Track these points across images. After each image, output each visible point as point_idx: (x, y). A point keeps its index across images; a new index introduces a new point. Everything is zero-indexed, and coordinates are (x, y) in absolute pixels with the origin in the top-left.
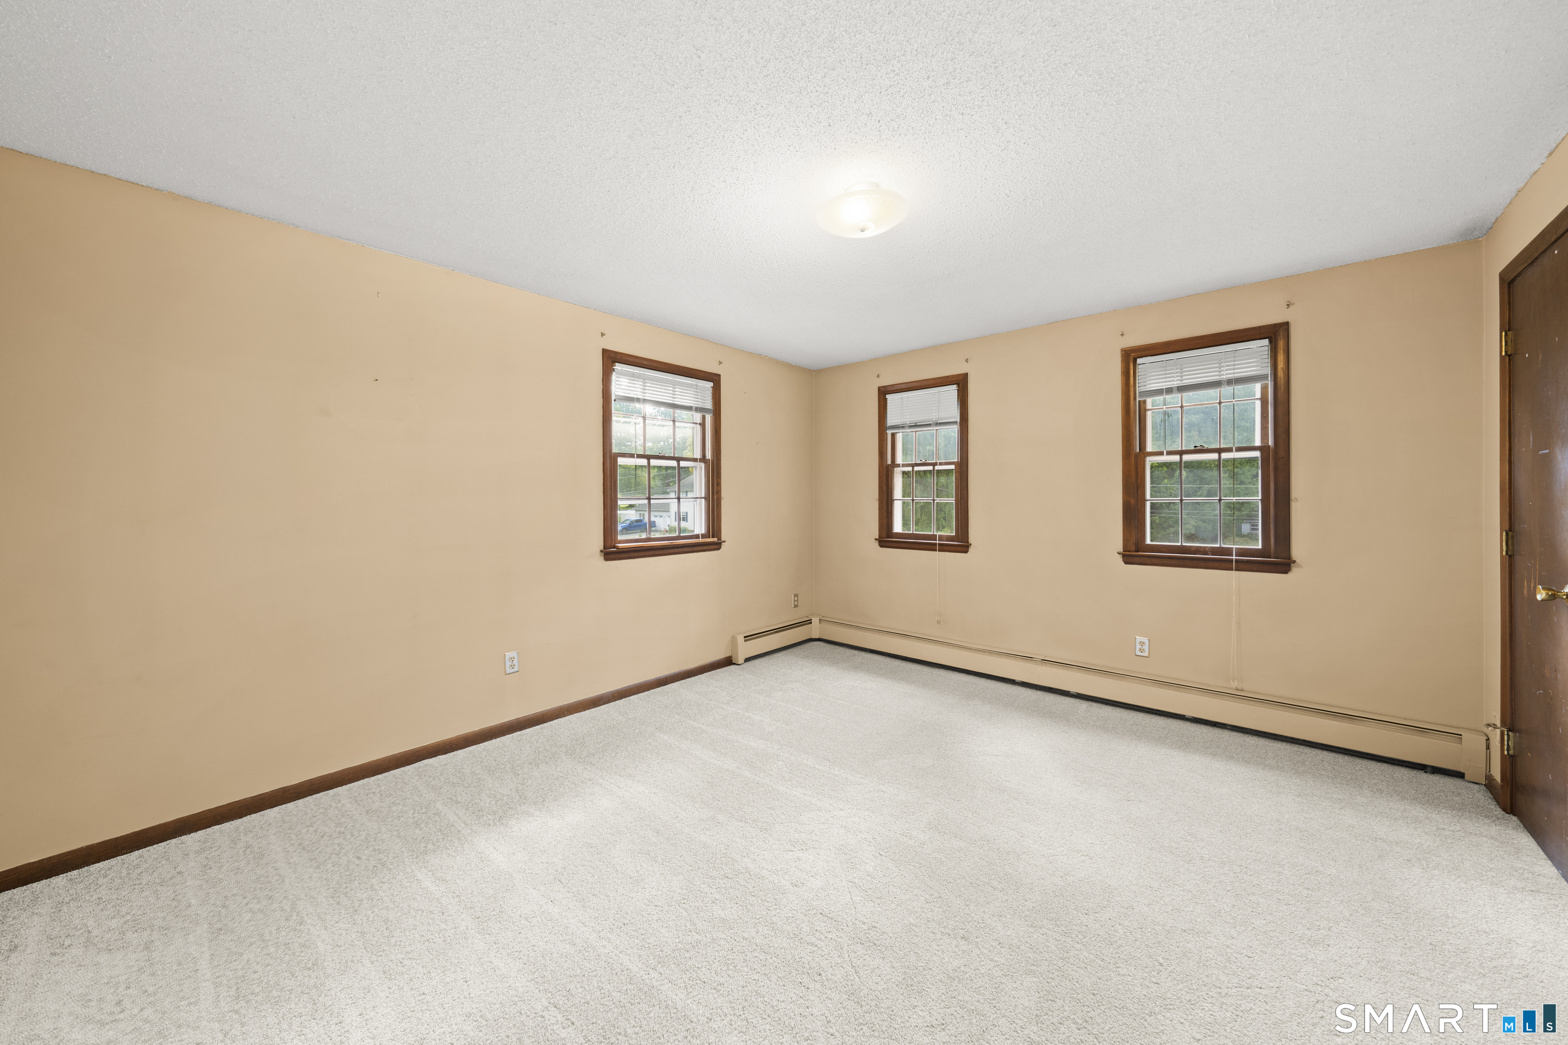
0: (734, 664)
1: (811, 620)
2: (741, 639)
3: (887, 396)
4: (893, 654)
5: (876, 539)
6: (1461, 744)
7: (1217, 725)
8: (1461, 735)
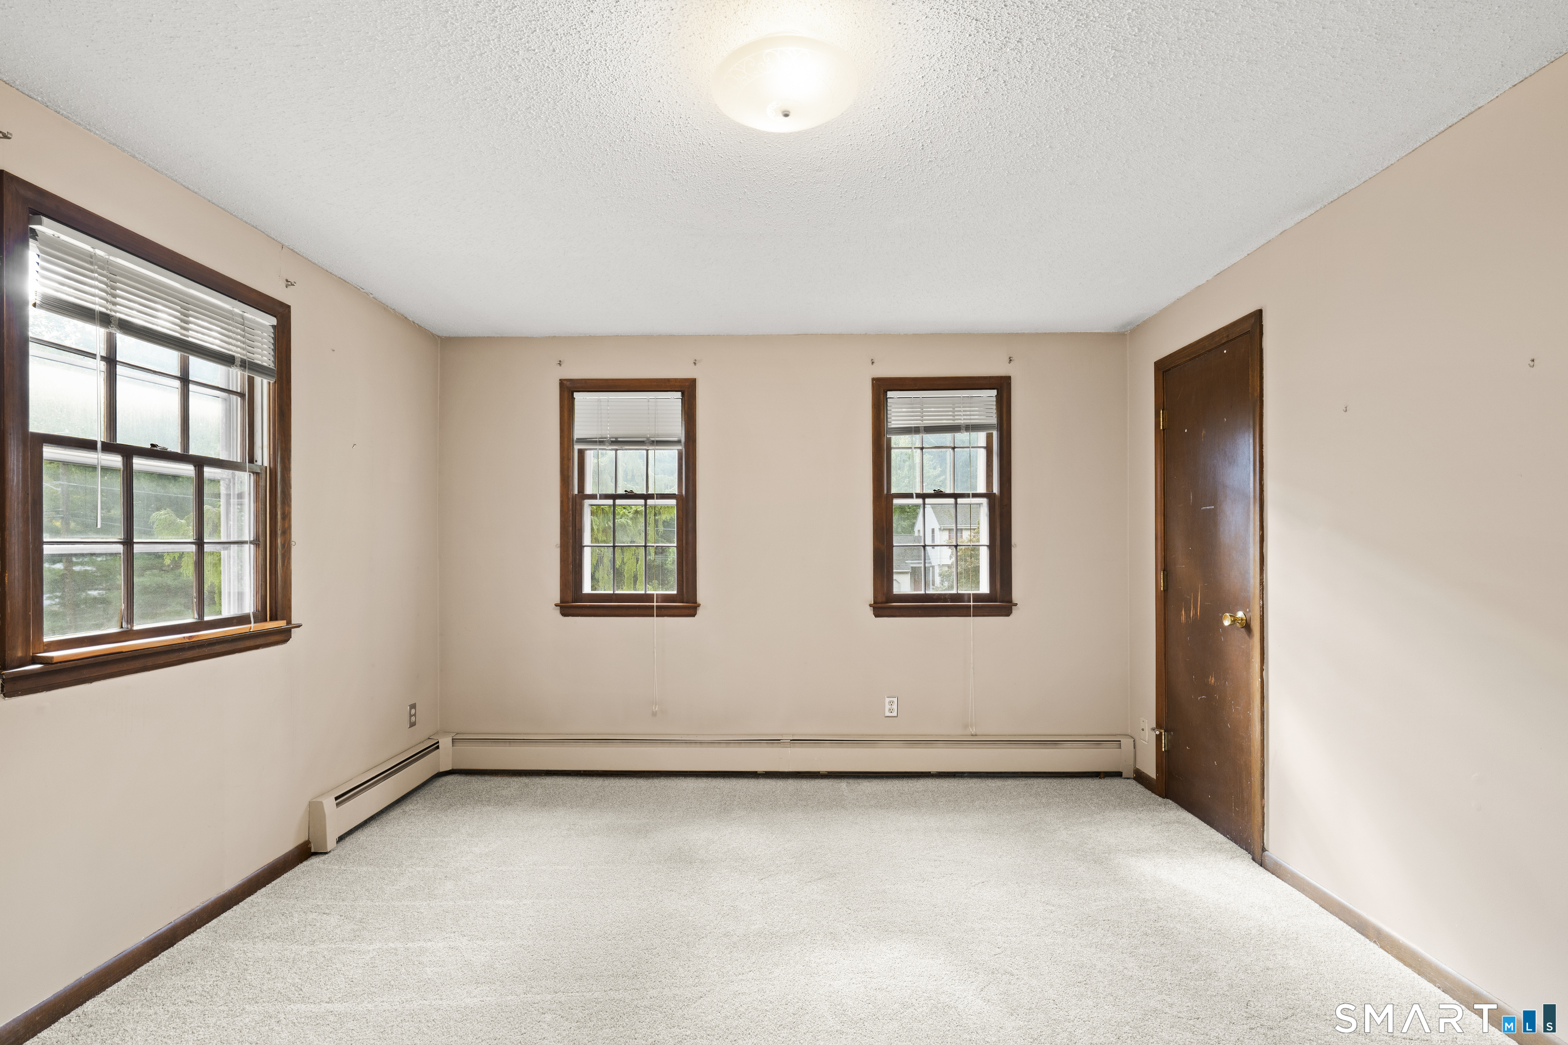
0: (316, 854)
1: (438, 742)
2: (329, 803)
3: (576, 395)
4: (585, 771)
5: (556, 605)
6: (1121, 748)
7: (956, 775)
8: (1120, 741)
